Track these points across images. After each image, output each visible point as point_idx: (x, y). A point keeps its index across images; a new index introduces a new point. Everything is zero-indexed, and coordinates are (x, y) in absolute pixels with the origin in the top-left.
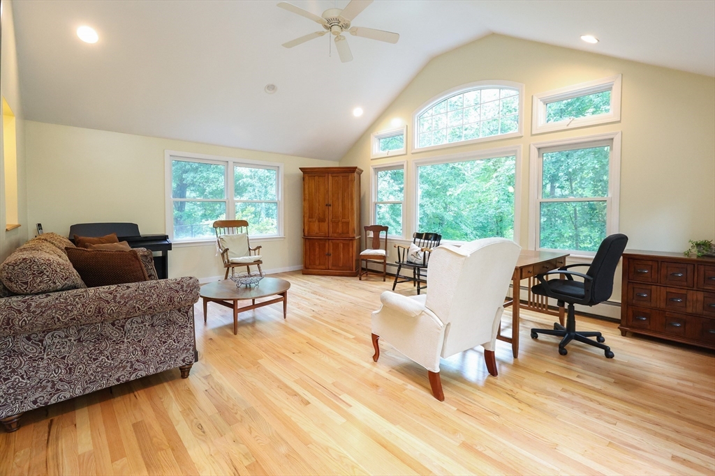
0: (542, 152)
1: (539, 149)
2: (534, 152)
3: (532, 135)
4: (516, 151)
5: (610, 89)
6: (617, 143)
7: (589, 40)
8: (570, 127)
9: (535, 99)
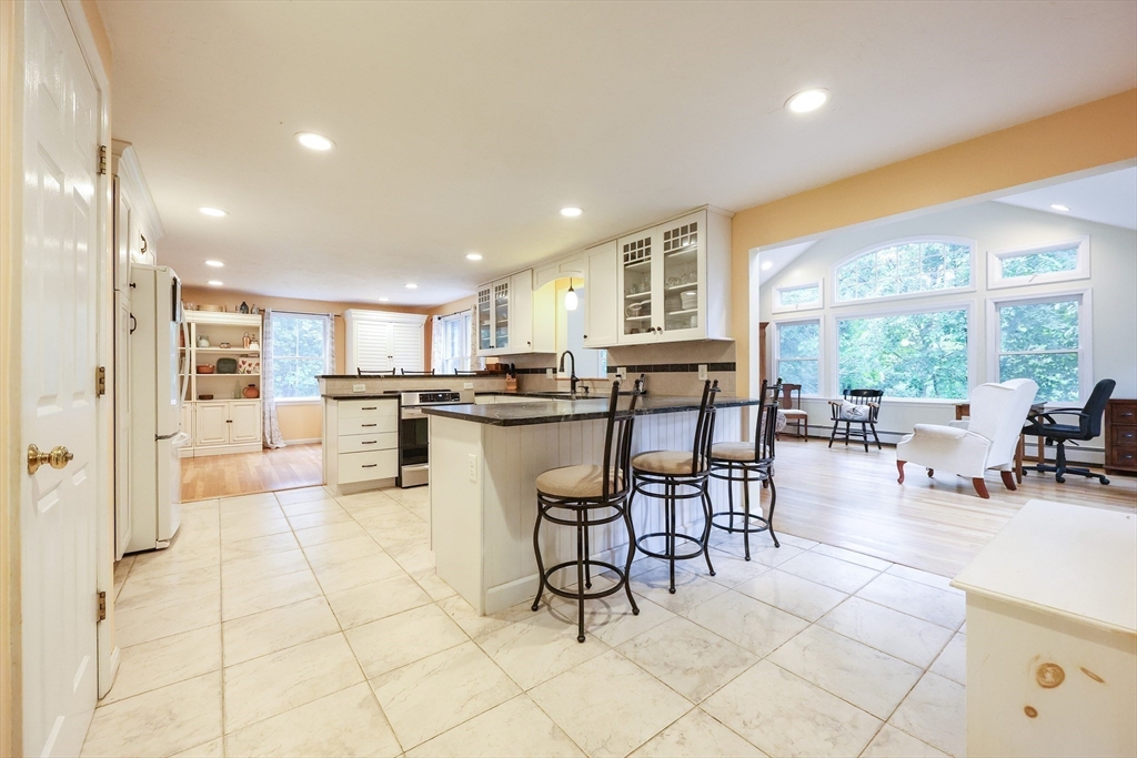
0: (999, 306)
1: (996, 303)
2: (991, 306)
3: (988, 290)
4: (968, 305)
5: (1077, 247)
6: (1087, 298)
7: (1060, 208)
8: (1032, 282)
9: (990, 255)
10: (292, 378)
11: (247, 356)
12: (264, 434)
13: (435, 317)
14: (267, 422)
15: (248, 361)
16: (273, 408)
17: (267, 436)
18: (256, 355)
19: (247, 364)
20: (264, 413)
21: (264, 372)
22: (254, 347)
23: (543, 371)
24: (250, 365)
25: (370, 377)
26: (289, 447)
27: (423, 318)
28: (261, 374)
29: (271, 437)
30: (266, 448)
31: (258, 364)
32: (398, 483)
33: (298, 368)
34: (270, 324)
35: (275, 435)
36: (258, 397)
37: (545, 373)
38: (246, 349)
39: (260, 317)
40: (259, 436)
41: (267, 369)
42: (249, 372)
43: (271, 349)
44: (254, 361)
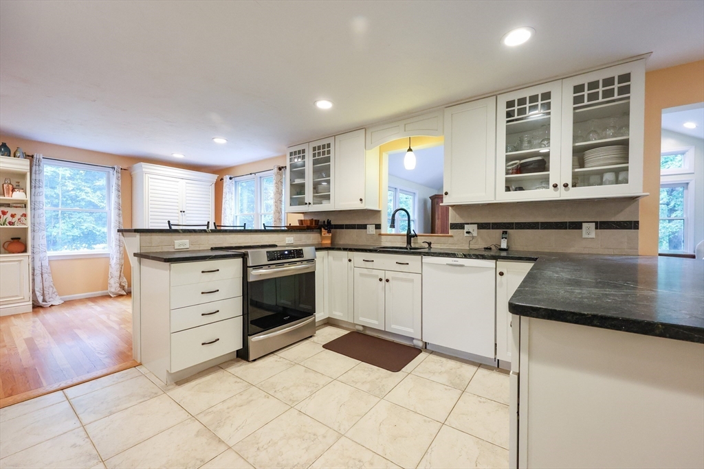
6: (691, 186)
10: (55, 230)
11: (8, 205)
12: (34, 291)
13: (226, 178)
14: (38, 279)
15: (11, 211)
16: (46, 263)
17: (38, 294)
18: (23, 205)
19: (8, 215)
20: (34, 270)
21: (33, 225)
22: (18, 195)
23: (364, 227)
24: (13, 216)
25: (195, 231)
26: (68, 303)
27: (213, 178)
28: (29, 225)
29: (43, 295)
30: (36, 307)
31: (25, 215)
32: (243, 355)
33: (61, 221)
34: (41, 172)
35: (49, 291)
36: (25, 251)
37: (366, 228)
38: (6, 197)
39: (27, 162)
40: (28, 294)
41: (37, 220)
42: (11, 223)
43: (43, 199)
44: (19, 212)
